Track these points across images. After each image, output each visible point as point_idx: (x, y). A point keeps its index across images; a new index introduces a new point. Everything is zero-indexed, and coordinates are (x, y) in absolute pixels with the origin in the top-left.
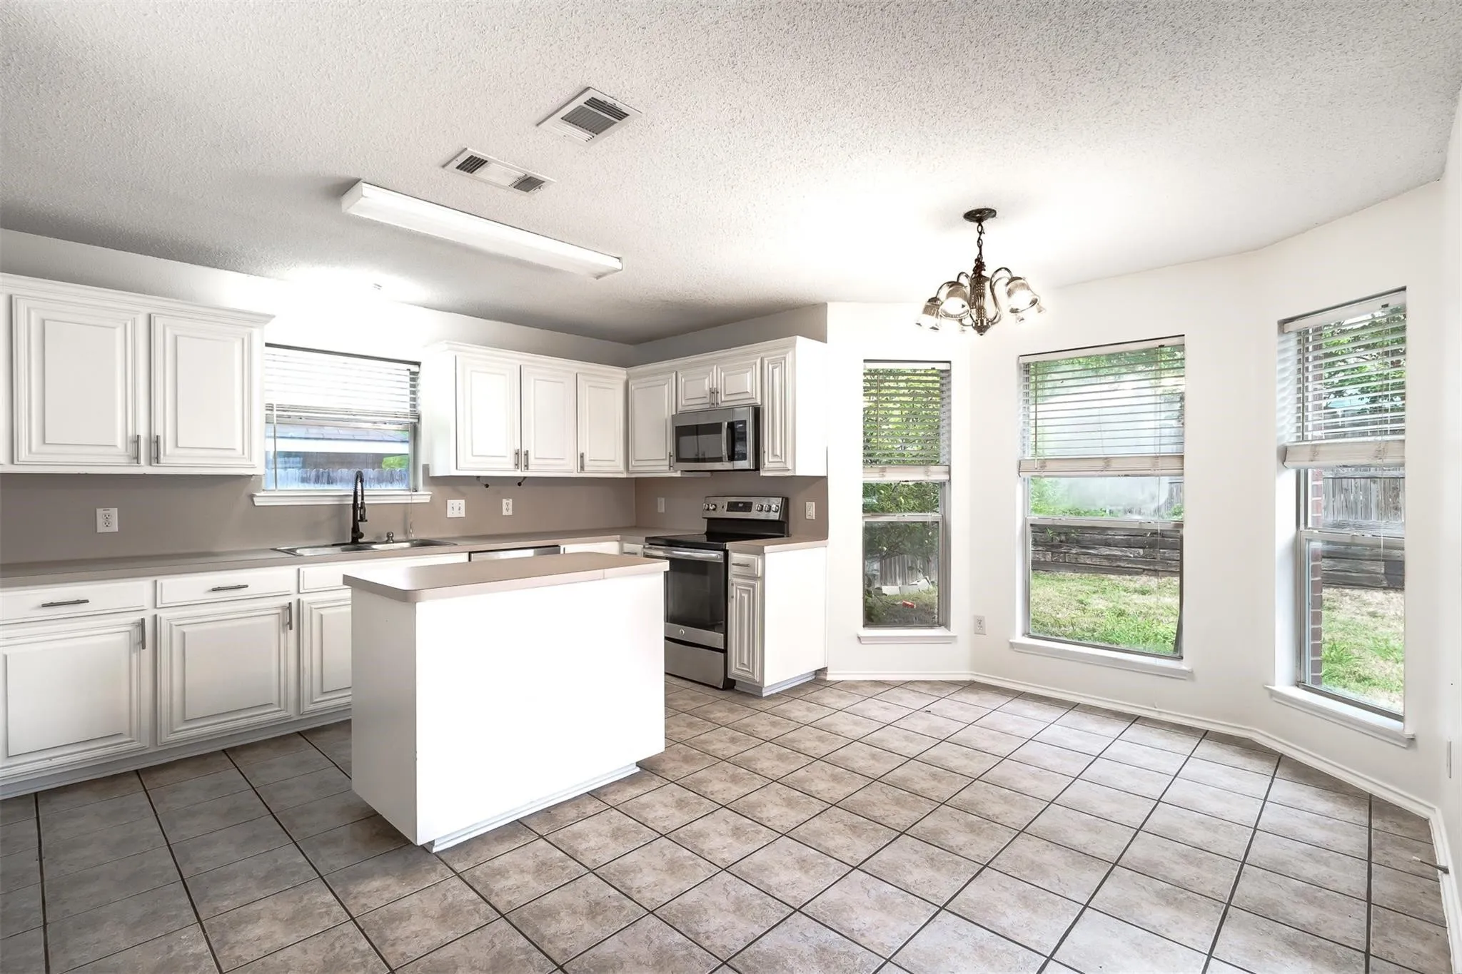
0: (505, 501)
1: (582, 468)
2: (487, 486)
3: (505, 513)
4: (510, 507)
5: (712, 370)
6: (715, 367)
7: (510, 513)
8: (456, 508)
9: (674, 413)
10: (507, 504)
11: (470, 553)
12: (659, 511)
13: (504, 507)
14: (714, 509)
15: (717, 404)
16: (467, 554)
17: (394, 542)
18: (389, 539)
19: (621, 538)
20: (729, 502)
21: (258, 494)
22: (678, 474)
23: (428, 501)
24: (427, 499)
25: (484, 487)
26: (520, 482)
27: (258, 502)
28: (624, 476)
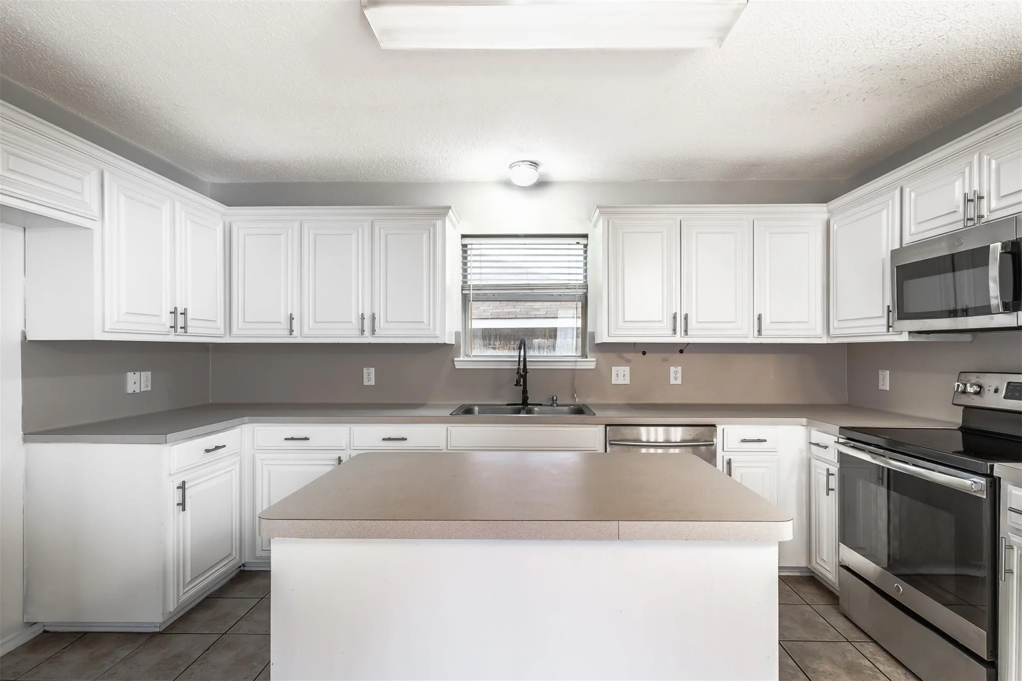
0: (672, 369)
1: (759, 331)
2: (644, 353)
3: (672, 381)
4: (679, 375)
5: (970, 164)
6: (976, 157)
7: (679, 382)
8: (621, 375)
9: (897, 246)
10: (676, 373)
11: (606, 425)
12: (881, 387)
13: (672, 375)
14: (977, 393)
15: (980, 217)
16: (604, 426)
17: (557, 405)
18: (553, 402)
19: (808, 422)
20: (1009, 383)
21: (455, 359)
22: (905, 338)
23: (593, 367)
24: (592, 366)
25: (641, 354)
26: (682, 349)
27: (458, 366)
28: (825, 340)
